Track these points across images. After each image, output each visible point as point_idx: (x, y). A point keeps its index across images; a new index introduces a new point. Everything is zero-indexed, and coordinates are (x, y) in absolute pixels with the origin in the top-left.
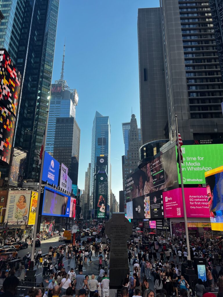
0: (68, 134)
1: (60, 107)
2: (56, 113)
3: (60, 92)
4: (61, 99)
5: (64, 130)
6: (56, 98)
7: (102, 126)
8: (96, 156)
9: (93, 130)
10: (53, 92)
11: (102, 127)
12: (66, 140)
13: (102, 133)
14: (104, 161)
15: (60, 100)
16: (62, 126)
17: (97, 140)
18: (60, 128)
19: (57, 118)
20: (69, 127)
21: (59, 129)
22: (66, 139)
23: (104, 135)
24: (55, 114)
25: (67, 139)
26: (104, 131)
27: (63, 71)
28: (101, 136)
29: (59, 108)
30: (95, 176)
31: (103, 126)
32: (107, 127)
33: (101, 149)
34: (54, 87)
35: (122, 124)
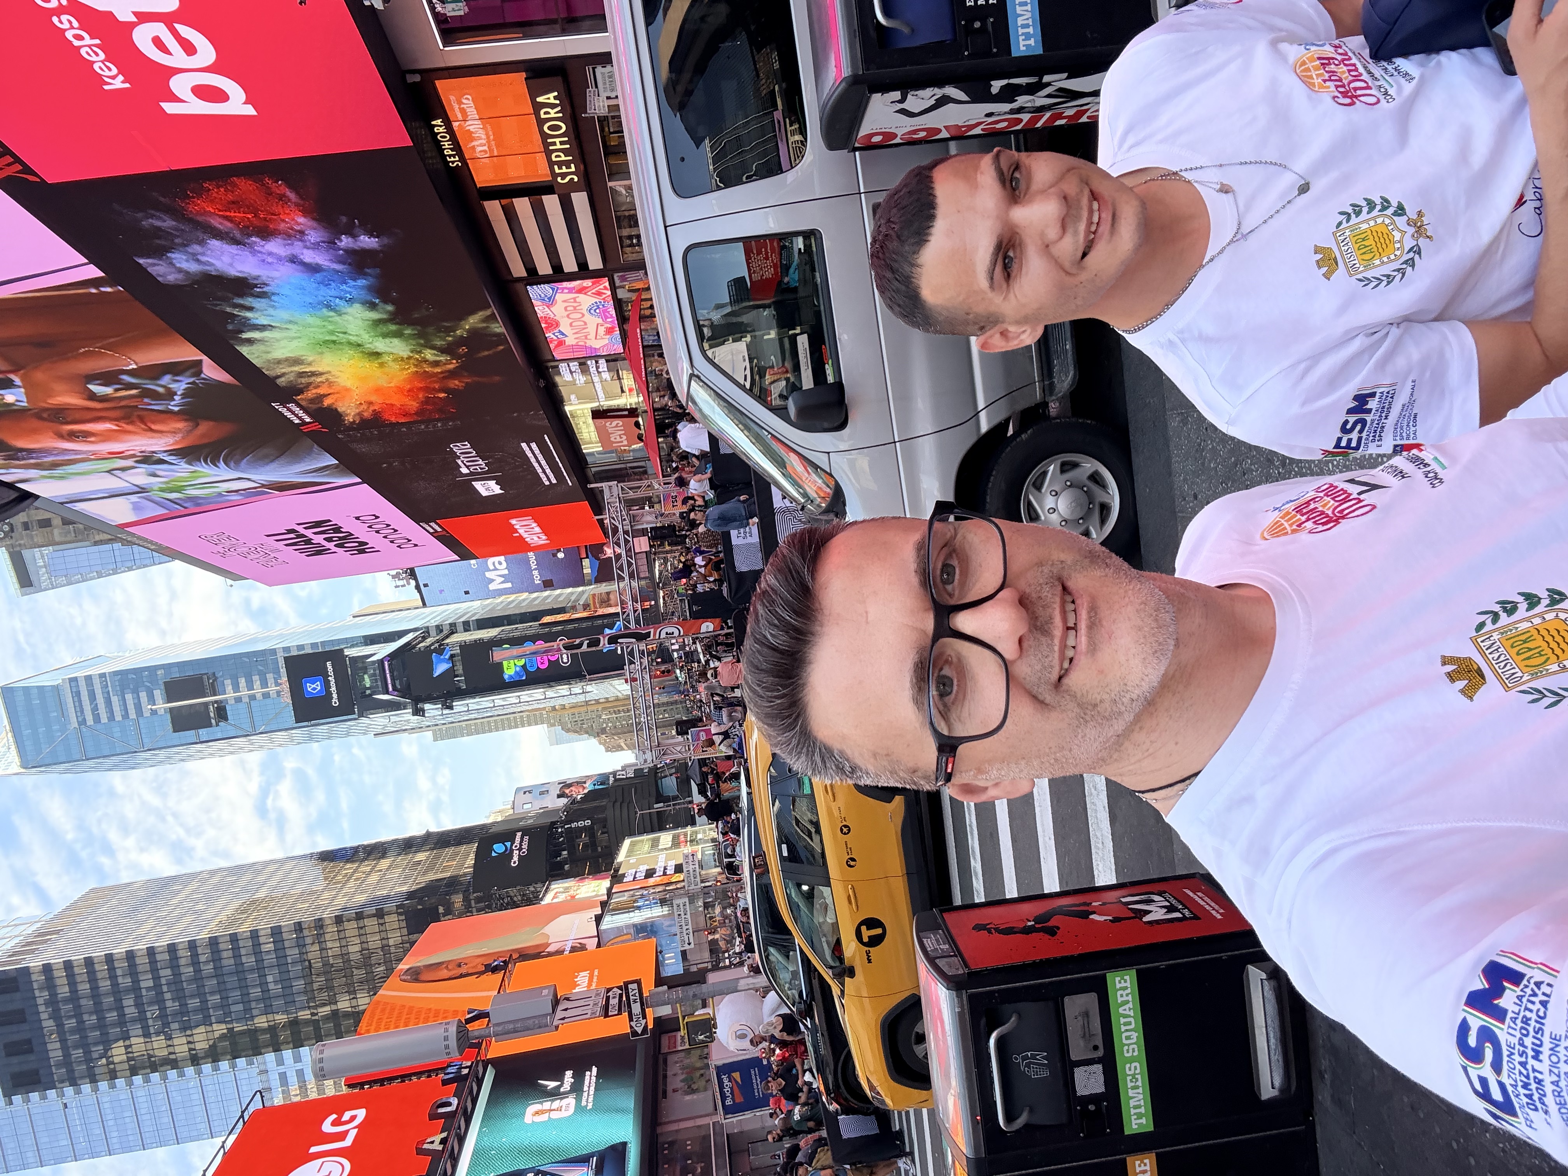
7: (82, 722)
8: (297, 724)
12: (165, 988)
17: (187, 735)
20: (64, 991)
22: (160, 993)
23: (143, 696)
26: (115, 699)
28: (154, 714)
30: (426, 707)
32: (82, 685)
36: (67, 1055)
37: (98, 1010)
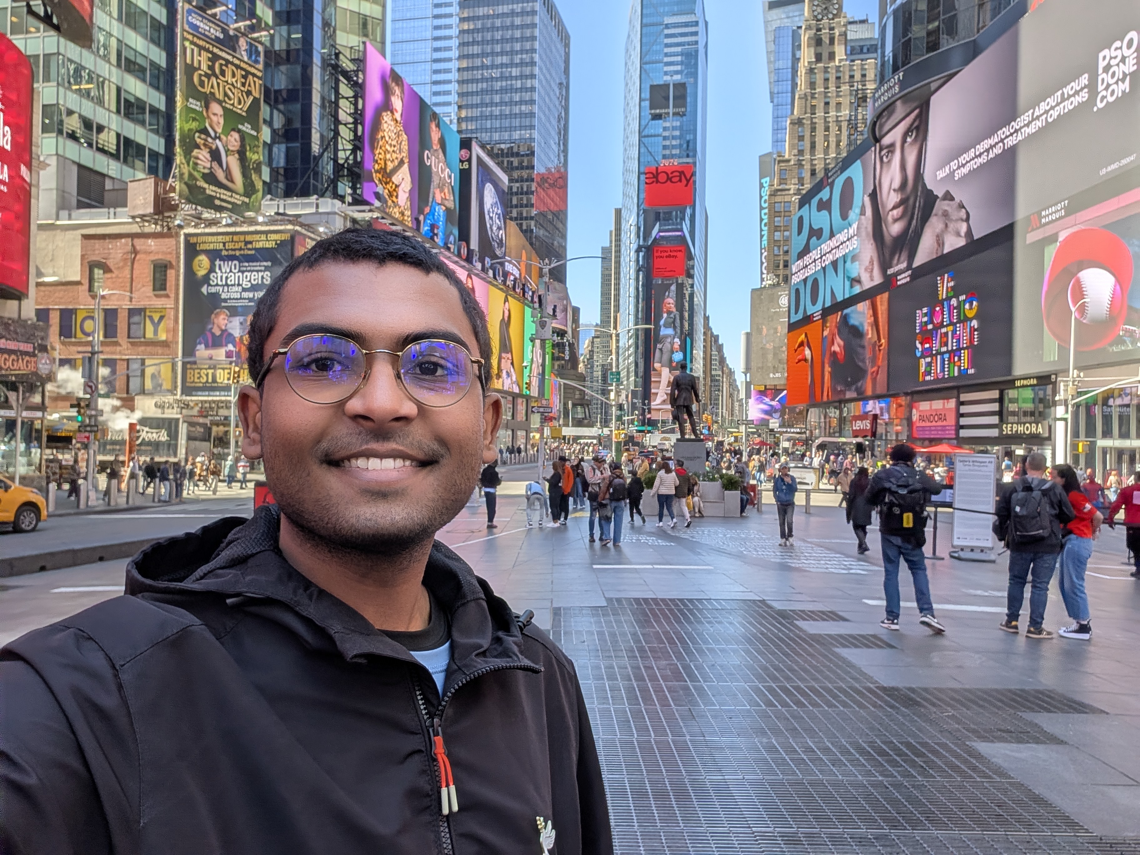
0: (517, 52)
5: (498, 35)
7: (667, 26)
8: (643, 168)
11: (667, 32)
12: (509, 82)
13: (666, 59)
16: (485, 16)
17: (647, 95)
20: (518, 21)
22: (506, 79)
23: (678, 68)
25: (511, 78)
28: (666, 73)
30: (641, 254)
31: (674, 26)
32: (693, 29)
33: (665, 138)
36: (479, 18)
37: (503, 40)
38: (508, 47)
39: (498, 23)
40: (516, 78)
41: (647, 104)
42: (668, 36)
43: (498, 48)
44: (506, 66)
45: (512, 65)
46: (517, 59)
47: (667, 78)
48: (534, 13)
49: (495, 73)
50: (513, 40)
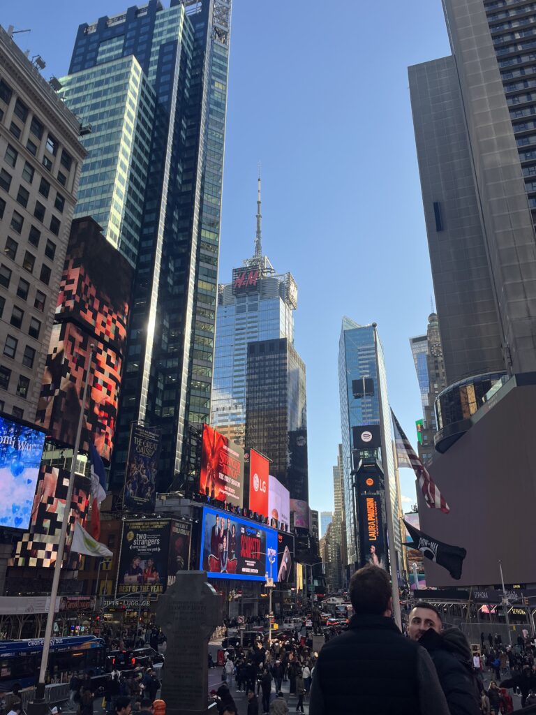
0: (277, 377)
1: (256, 317)
2: (248, 333)
3: (255, 284)
4: (259, 298)
5: (267, 369)
6: (247, 298)
7: (359, 351)
8: (351, 426)
9: (339, 362)
10: (239, 287)
11: (360, 353)
12: (273, 392)
13: (360, 367)
14: (371, 437)
15: (255, 302)
16: (261, 361)
17: (351, 385)
18: (257, 364)
19: (249, 343)
20: (277, 362)
21: (255, 367)
22: (272, 390)
23: (367, 371)
24: (249, 335)
25: (274, 390)
26: (367, 361)
27: (259, 237)
28: (361, 374)
29: (255, 319)
30: (354, 476)
31: (364, 350)
32: (373, 351)
33: (363, 408)
34: (242, 274)
35: (410, 340)
36: (257, 361)
37: (270, 371)
38: (272, 375)
39: (267, 363)
40: (277, 390)
41: (351, 390)
42: (361, 355)
43: (267, 376)
44: (272, 384)
45: (274, 383)
46: (277, 380)
47: (361, 376)
48: (285, 358)
49: (266, 387)
50: (275, 371)
